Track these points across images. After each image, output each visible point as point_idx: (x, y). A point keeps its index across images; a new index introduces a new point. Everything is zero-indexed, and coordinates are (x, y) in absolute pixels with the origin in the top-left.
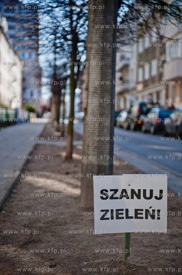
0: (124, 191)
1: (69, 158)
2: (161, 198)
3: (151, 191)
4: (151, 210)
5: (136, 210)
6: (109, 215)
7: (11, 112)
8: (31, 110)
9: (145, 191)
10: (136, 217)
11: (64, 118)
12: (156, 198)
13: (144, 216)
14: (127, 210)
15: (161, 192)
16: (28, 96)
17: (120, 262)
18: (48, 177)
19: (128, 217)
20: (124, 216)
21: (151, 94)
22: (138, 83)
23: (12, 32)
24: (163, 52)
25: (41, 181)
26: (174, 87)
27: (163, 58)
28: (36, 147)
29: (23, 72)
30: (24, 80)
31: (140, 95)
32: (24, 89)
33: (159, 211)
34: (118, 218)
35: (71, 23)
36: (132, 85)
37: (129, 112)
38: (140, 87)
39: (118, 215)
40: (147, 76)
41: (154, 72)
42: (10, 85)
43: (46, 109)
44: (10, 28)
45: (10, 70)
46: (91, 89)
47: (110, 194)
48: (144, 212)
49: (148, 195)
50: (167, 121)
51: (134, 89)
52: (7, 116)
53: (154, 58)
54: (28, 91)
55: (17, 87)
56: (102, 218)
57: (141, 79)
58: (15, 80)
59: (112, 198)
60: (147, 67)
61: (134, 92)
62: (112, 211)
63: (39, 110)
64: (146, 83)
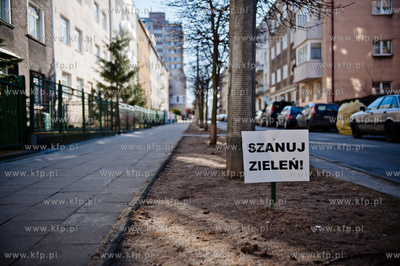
0: (269, 144)
1: (213, 144)
2: (303, 149)
3: (294, 144)
4: (294, 162)
5: (281, 162)
6: (256, 166)
7: (161, 113)
8: (177, 113)
9: (288, 144)
10: (281, 168)
11: (207, 119)
12: (299, 150)
13: (288, 166)
14: (272, 162)
15: (303, 144)
16: (174, 101)
17: (267, 209)
18: (196, 157)
19: (273, 168)
20: (270, 167)
21: (283, 95)
22: (271, 86)
23: (160, 47)
24: (293, 57)
25: (190, 160)
26: (303, 88)
27: (293, 63)
28: (183, 138)
29: (169, 81)
30: (170, 87)
31: (273, 97)
32: (171, 96)
33: (301, 162)
34: (264, 169)
35: (213, 27)
36: (265, 88)
37: (264, 111)
38: (273, 89)
39: (264, 166)
40: (279, 80)
41: (286, 76)
42: (159, 92)
43: (190, 112)
44: (158, 43)
45: (158, 79)
46: (234, 71)
47: (257, 147)
48: (288, 163)
49: (291, 148)
50: (299, 116)
51: (268, 91)
52: (157, 116)
53: (285, 63)
54: (175, 97)
55: (165, 94)
56: (251, 169)
57: (273, 83)
58: (163, 88)
59: (259, 151)
60: (279, 72)
61: (268, 94)
62: (259, 163)
63: (185, 113)
64: (278, 86)
